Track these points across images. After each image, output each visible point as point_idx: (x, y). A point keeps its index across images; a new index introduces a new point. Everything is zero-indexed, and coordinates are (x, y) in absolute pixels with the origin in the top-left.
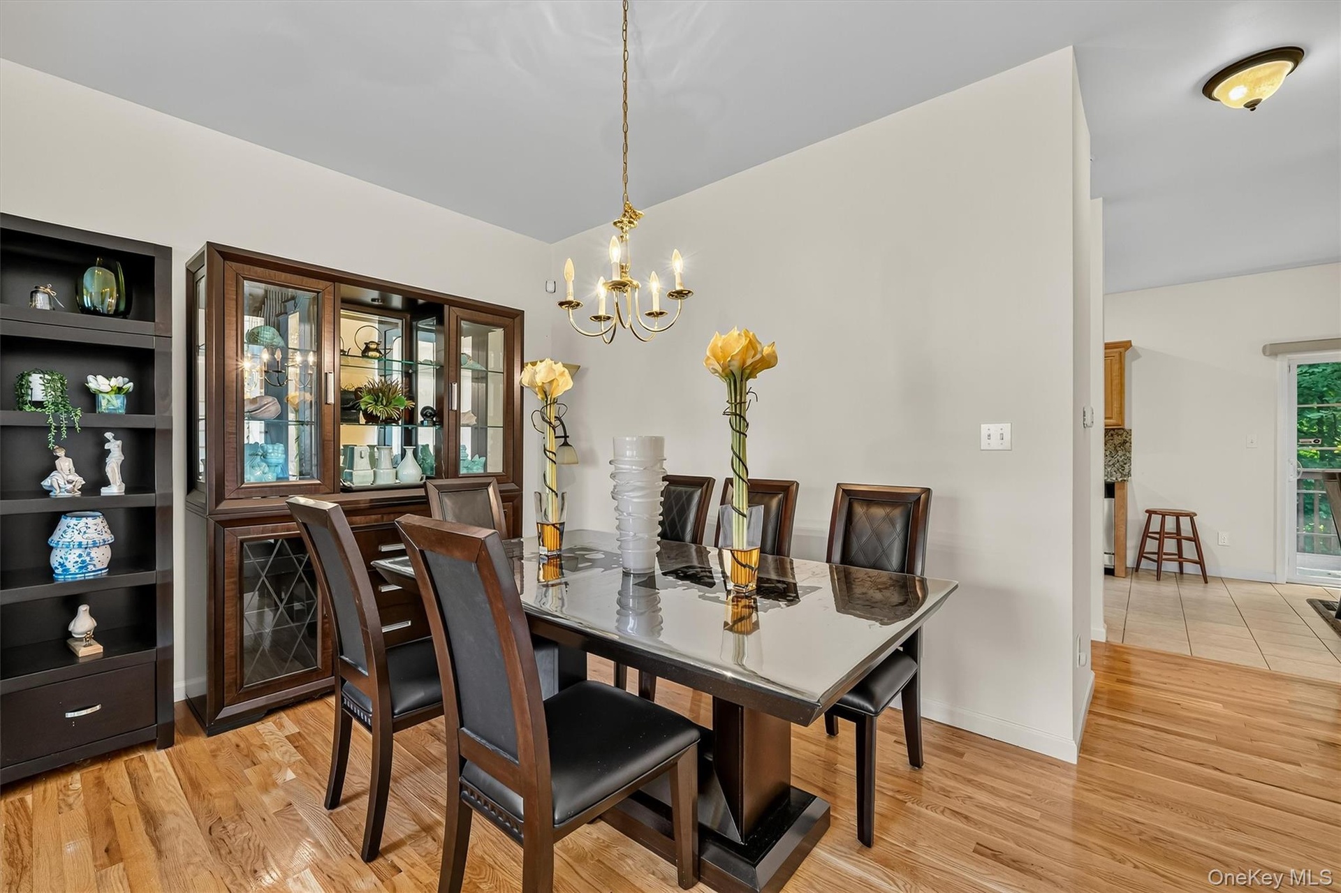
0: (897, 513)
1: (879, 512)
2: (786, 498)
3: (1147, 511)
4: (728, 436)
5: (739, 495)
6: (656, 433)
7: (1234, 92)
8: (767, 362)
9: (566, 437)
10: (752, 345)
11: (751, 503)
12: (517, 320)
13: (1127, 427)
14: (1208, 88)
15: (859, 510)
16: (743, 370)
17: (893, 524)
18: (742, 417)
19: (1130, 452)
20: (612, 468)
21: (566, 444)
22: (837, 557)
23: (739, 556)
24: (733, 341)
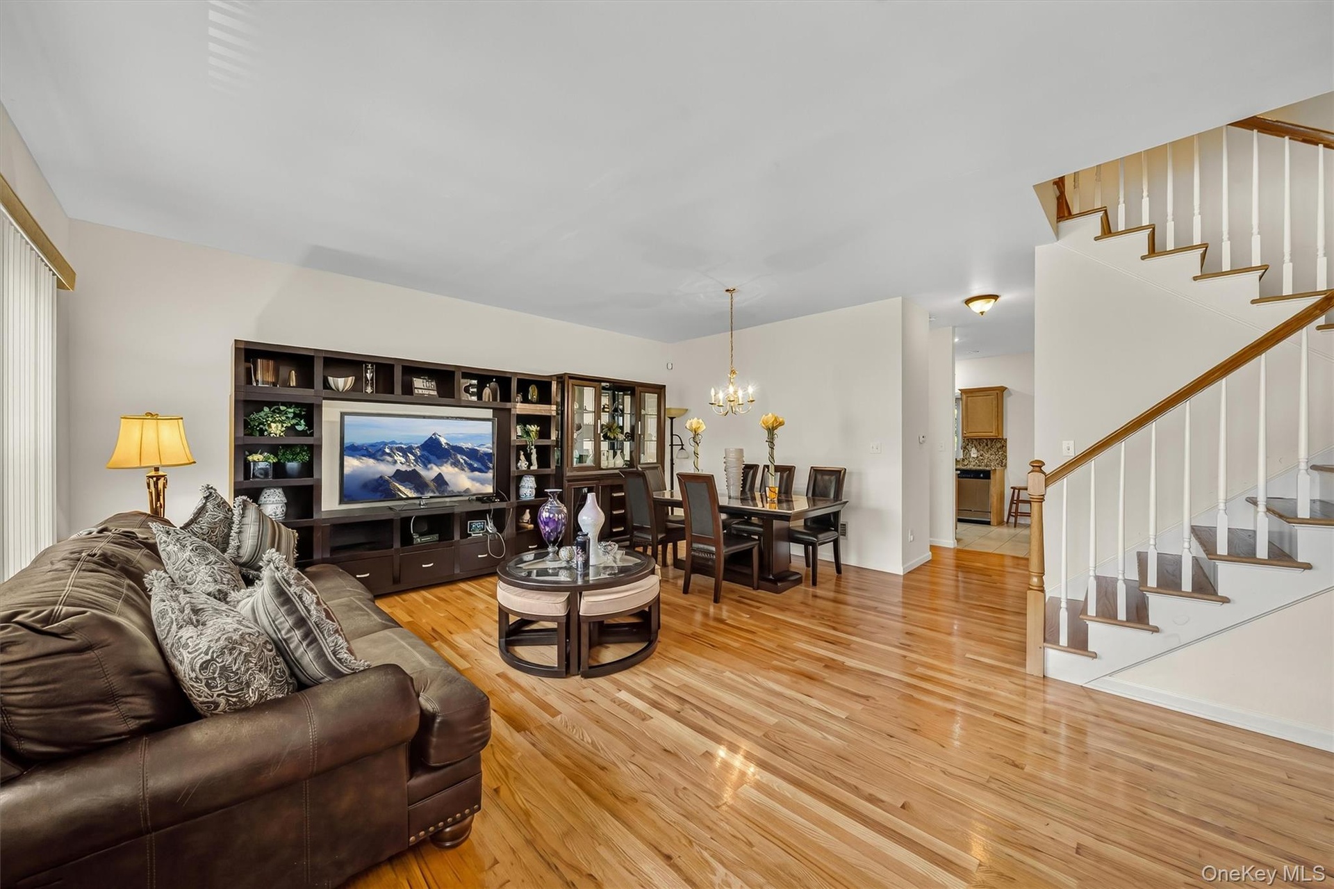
0: (833, 478)
1: (826, 477)
2: (790, 473)
3: (1012, 488)
4: (768, 449)
5: (772, 469)
6: (741, 448)
7: (977, 307)
8: (781, 424)
9: (682, 445)
10: (776, 420)
11: (776, 471)
12: (663, 390)
13: (1004, 438)
14: (968, 301)
15: (819, 477)
16: (773, 428)
17: (831, 483)
18: (772, 442)
19: (1006, 453)
20: (725, 460)
21: (682, 448)
22: (810, 495)
23: (772, 489)
24: (770, 418)
